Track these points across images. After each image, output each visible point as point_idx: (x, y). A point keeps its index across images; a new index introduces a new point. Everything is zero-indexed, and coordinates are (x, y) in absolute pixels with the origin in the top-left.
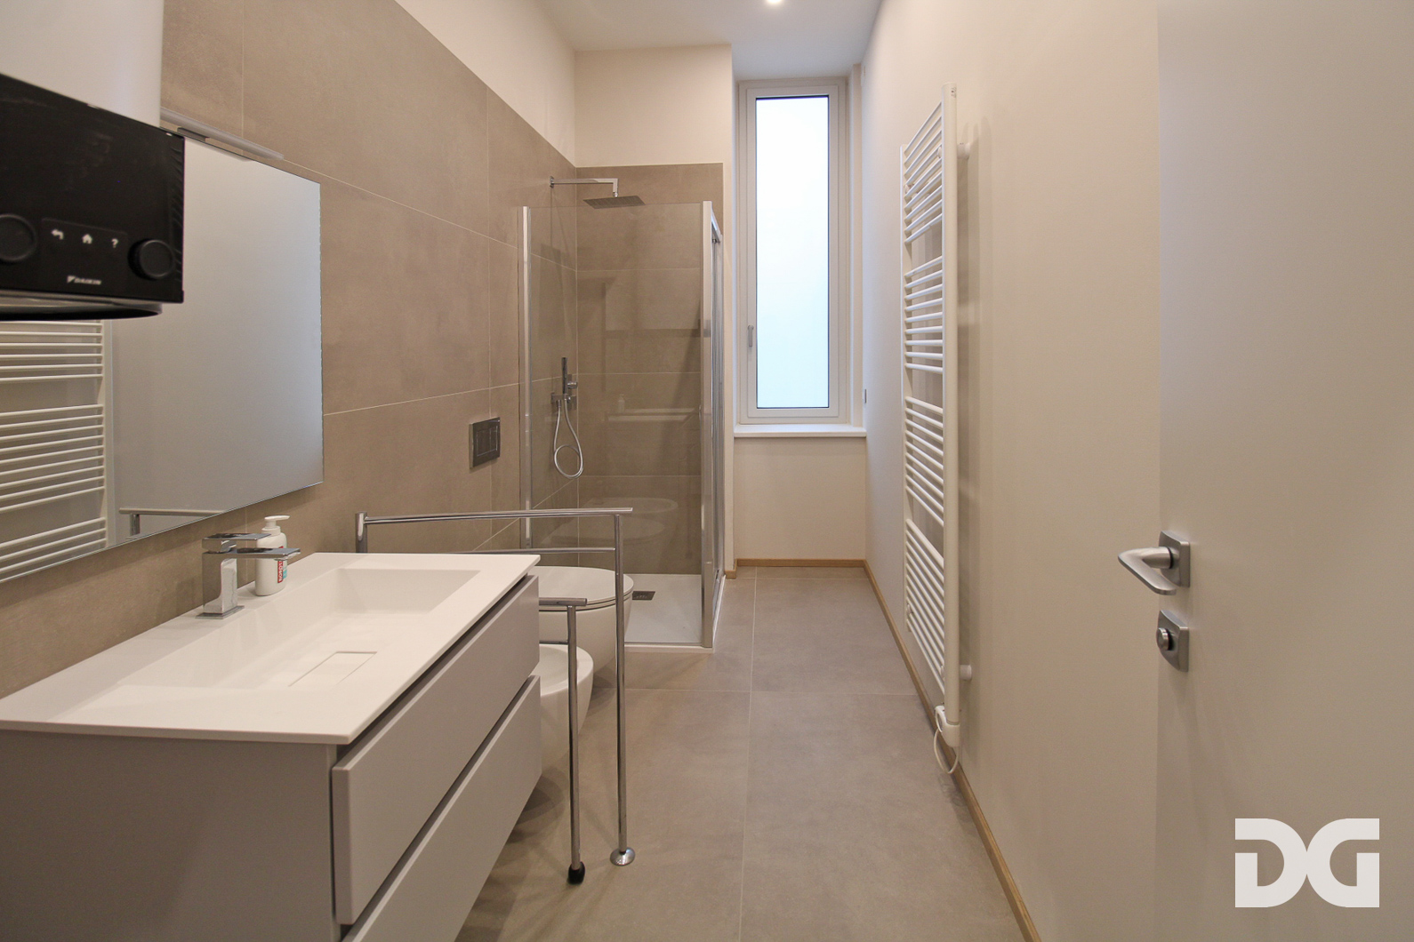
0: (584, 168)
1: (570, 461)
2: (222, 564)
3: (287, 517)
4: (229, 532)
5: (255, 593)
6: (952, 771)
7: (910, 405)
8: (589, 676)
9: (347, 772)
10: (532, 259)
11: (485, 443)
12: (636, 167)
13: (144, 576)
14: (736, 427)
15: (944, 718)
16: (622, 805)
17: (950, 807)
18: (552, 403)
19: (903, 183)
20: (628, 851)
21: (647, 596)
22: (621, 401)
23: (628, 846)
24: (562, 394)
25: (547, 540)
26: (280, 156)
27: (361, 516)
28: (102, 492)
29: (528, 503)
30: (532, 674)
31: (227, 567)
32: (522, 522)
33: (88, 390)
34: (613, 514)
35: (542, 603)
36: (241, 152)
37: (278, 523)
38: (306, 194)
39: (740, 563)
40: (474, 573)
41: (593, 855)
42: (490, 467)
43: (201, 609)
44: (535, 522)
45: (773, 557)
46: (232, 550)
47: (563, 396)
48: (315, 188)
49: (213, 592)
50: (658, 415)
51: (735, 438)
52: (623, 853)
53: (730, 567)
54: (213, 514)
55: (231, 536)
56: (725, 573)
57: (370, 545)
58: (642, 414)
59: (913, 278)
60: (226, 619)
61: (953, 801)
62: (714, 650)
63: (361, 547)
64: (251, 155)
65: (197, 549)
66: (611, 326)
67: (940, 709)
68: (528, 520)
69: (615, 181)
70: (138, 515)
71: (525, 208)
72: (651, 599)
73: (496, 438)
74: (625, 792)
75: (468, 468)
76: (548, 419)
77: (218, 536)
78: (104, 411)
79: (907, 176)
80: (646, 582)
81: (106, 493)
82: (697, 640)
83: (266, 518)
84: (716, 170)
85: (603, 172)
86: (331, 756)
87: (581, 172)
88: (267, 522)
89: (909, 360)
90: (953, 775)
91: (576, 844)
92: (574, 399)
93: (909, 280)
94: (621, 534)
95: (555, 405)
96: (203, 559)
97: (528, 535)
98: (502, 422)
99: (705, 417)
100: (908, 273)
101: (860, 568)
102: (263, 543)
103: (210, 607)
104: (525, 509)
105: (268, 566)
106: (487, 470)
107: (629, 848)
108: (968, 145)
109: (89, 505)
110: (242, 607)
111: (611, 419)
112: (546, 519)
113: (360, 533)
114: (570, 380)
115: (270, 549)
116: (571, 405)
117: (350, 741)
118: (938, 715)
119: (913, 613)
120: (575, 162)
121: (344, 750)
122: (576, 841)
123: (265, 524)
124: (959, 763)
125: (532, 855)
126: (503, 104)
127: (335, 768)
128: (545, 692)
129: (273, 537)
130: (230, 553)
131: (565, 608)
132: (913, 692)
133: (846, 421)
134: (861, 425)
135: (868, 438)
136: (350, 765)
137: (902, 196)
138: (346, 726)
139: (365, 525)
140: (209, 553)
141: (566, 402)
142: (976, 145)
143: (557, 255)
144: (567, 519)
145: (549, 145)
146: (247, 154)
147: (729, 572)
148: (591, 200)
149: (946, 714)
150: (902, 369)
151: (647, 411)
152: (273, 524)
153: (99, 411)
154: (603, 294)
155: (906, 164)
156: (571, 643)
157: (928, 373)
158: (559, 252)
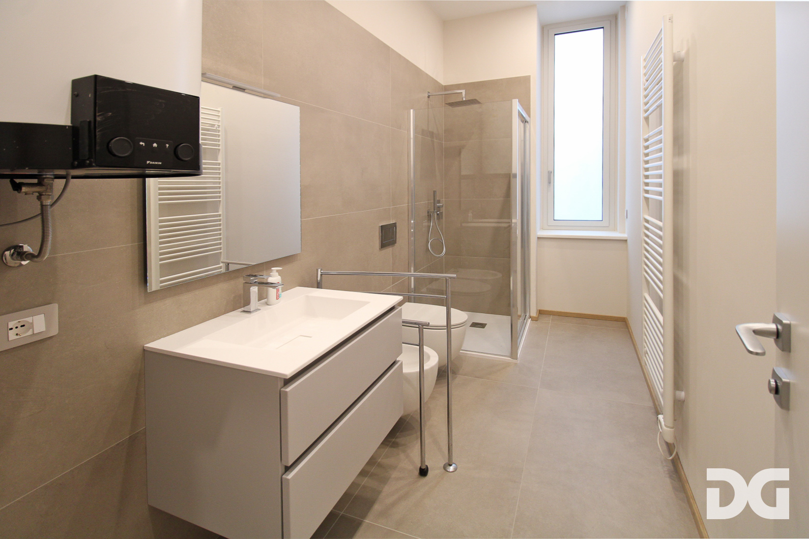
0: (448, 85)
1: (438, 247)
2: (251, 288)
3: (281, 268)
4: (254, 274)
5: (267, 304)
6: (671, 458)
7: (647, 221)
8: (435, 365)
9: (286, 392)
10: (415, 137)
11: (388, 236)
12: (478, 82)
13: (219, 291)
14: (538, 230)
15: (663, 423)
16: (450, 439)
17: (668, 480)
18: (428, 215)
19: (643, 79)
20: (453, 465)
21: (482, 326)
22: (470, 214)
23: (453, 462)
24: (433, 210)
25: (424, 290)
26: (279, 96)
27: (319, 270)
28: (221, 253)
29: (412, 268)
30: (397, 359)
31: (254, 290)
32: (409, 279)
33: (215, 206)
34: (445, 277)
35: (403, 322)
36: (263, 95)
37: (277, 271)
38: (291, 113)
39: (541, 312)
40: (367, 303)
41: (434, 462)
42: (391, 249)
43: (243, 309)
44: (417, 279)
45: (563, 311)
46: (255, 282)
47: (435, 212)
48: (297, 109)
49: (247, 302)
50: (490, 223)
51: (538, 238)
52: (451, 465)
53: (534, 313)
54: (249, 265)
55: (255, 276)
56: (530, 317)
57: (323, 286)
58: (482, 222)
59: (649, 139)
60: (252, 314)
61: (671, 477)
62: (518, 361)
63: (319, 285)
64: (265, 96)
65: (241, 281)
66: (464, 172)
67: (661, 417)
68: (412, 278)
69: (463, 91)
70: (228, 264)
71: (412, 111)
72: (484, 328)
73: (394, 234)
74: (452, 432)
75: (378, 249)
76: (425, 224)
77: (249, 276)
78: (222, 216)
79: (645, 75)
80: (480, 318)
81: (222, 254)
82: (508, 354)
83: (272, 268)
84: (526, 80)
85: (459, 86)
86: (281, 384)
87: (446, 88)
88: (272, 270)
89: (647, 192)
90: (673, 461)
91: (423, 454)
92: (442, 213)
93: (647, 140)
94: (450, 289)
95: (429, 217)
96: (244, 286)
97: (412, 286)
98: (398, 225)
99: (513, 225)
100: (646, 136)
101: (623, 322)
102: (270, 280)
103: (246, 309)
104: (411, 272)
105: (272, 292)
106: (389, 250)
107: (455, 464)
108: (683, 53)
109: (216, 258)
110: (260, 309)
111: (464, 225)
112: (424, 279)
113: (319, 279)
114: (439, 202)
115: (272, 283)
116: (439, 216)
117: (288, 377)
118: (660, 421)
119: (647, 353)
120: (443, 81)
121: (288, 381)
122: (423, 453)
123: (272, 271)
124: (677, 453)
125: (402, 456)
126: (400, 55)
127: (282, 389)
128: (406, 370)
129: (274, 277)
130: (255, 284)
131: (417, 326)
132: (650, 404)
133: (615, 230)
134: (624, 232)
135: (628, 241)
136: (289, 389)
137: (642, 87)
138: (288, 370)
139: (321, 275)
140: (246, 283)
141: (436, 215)
142: (688, 52)
143: (432, 134)
144: (436, 279)
145: (427, 74)
146: (266, 96)
147: (533, 317)
148: (449, 103)
149: (664, 421)
150: (642, 198)
151: (483, 220)
152: (275, 272)
153: (220, 215)
154: (460, 153)
155: (645, 67)
156: (421, 345)
157: (656, 200)
158: (433, 133)
